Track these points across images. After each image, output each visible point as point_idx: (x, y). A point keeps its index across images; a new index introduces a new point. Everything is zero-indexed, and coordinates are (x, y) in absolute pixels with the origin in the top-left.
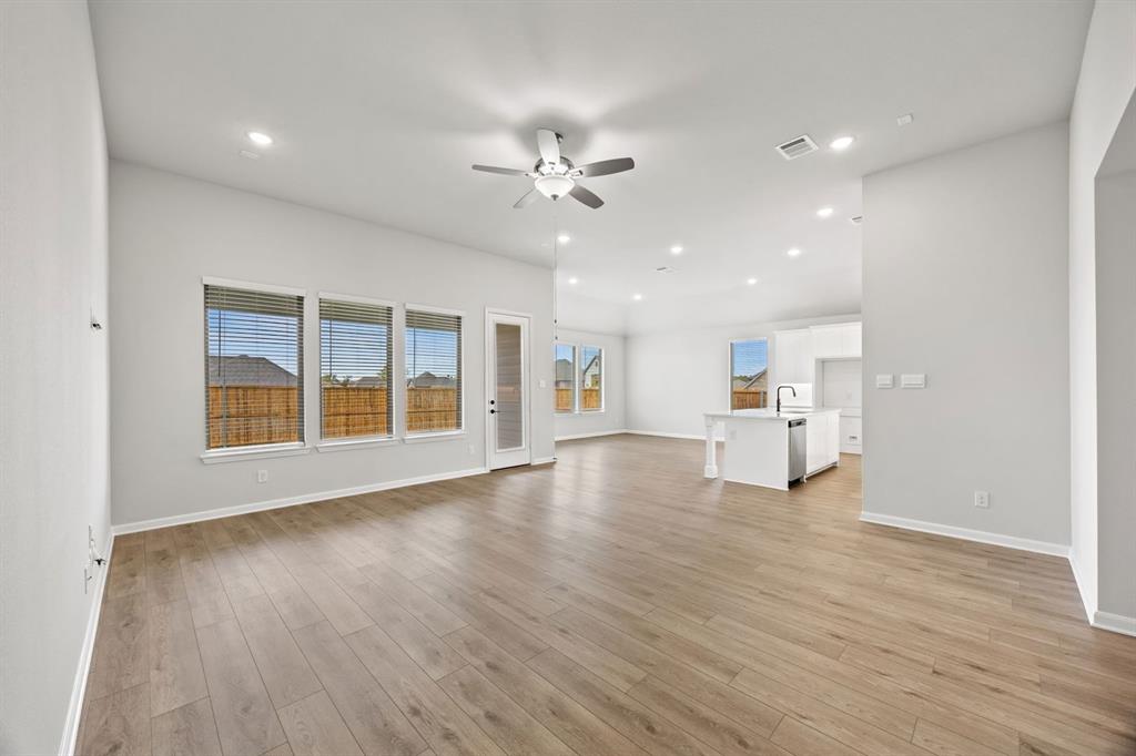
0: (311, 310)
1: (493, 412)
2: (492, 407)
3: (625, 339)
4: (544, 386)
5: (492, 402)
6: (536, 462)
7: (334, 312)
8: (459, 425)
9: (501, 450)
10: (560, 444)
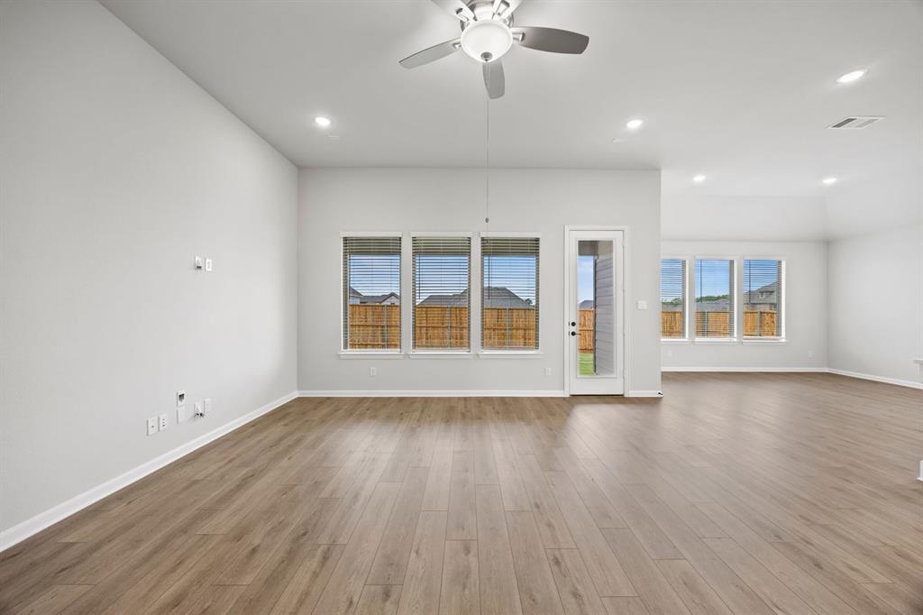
0: (407, 248)
1: (573, 334)
2: (573, 329)
3: (828, 245)
4: (645, 307)
5: (573, 324)
6: (631, 394)
7: (424, 249)
8: (537, 346)
9: (582, 376)
10: (668, 377)
